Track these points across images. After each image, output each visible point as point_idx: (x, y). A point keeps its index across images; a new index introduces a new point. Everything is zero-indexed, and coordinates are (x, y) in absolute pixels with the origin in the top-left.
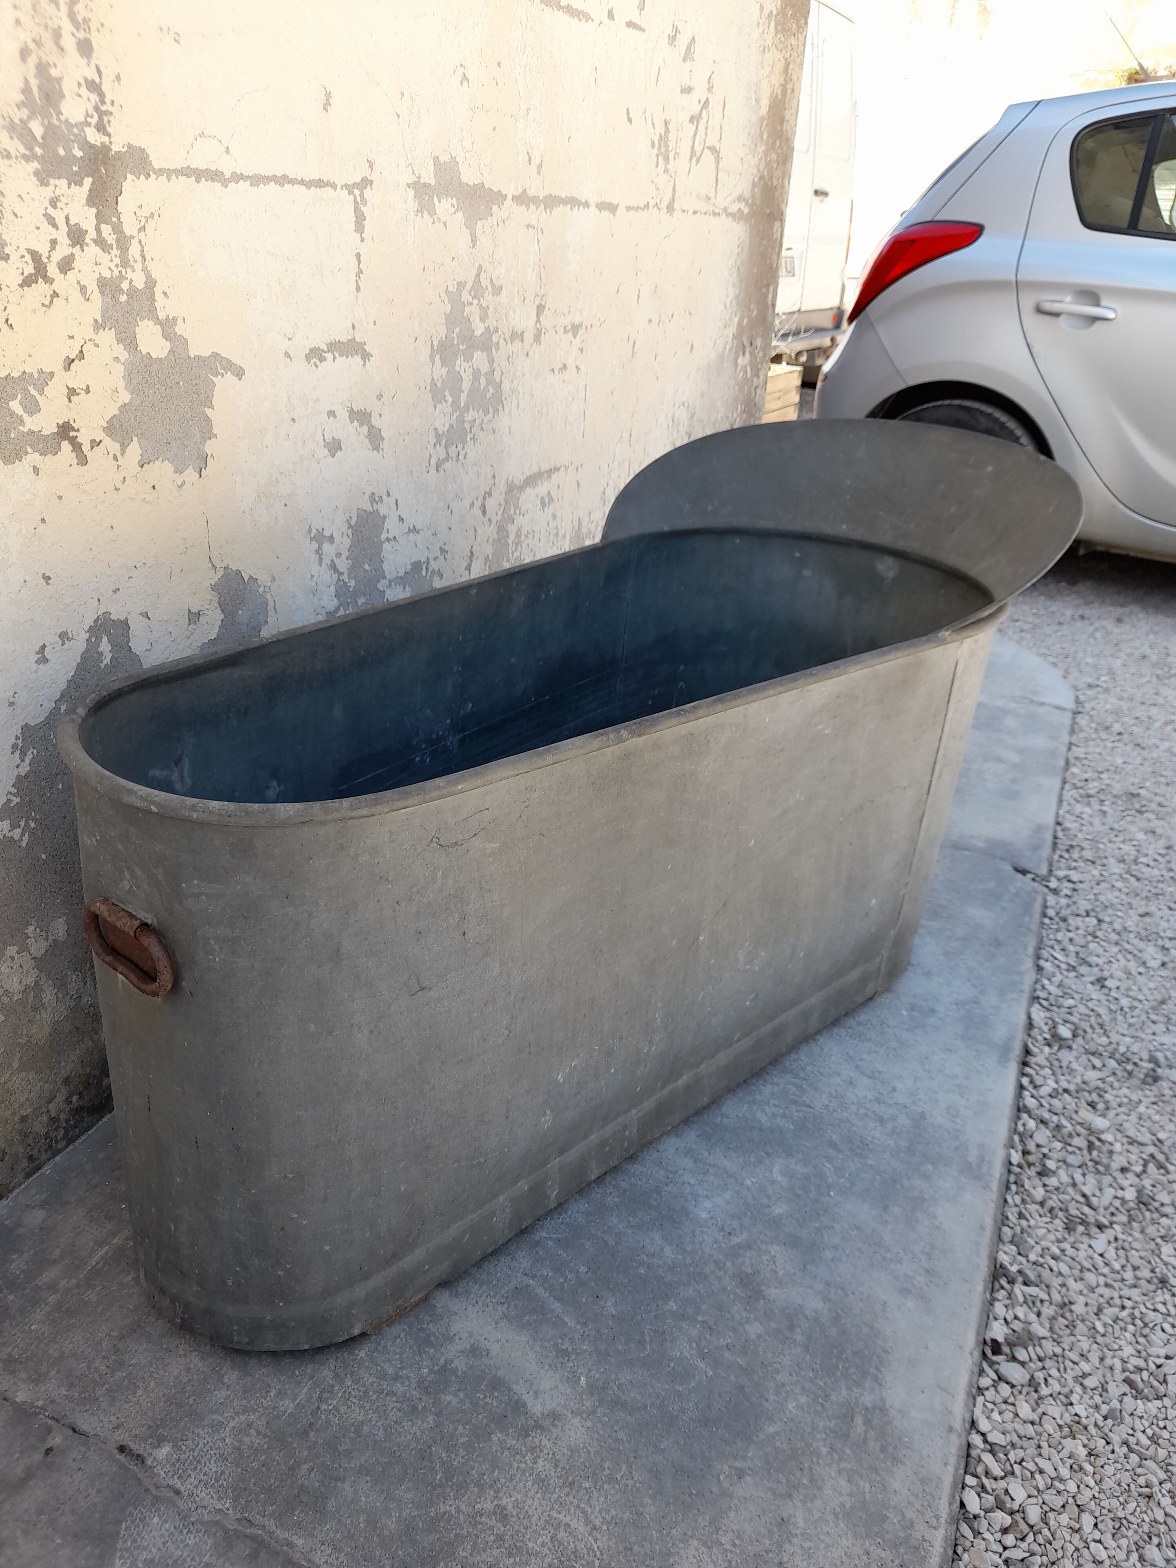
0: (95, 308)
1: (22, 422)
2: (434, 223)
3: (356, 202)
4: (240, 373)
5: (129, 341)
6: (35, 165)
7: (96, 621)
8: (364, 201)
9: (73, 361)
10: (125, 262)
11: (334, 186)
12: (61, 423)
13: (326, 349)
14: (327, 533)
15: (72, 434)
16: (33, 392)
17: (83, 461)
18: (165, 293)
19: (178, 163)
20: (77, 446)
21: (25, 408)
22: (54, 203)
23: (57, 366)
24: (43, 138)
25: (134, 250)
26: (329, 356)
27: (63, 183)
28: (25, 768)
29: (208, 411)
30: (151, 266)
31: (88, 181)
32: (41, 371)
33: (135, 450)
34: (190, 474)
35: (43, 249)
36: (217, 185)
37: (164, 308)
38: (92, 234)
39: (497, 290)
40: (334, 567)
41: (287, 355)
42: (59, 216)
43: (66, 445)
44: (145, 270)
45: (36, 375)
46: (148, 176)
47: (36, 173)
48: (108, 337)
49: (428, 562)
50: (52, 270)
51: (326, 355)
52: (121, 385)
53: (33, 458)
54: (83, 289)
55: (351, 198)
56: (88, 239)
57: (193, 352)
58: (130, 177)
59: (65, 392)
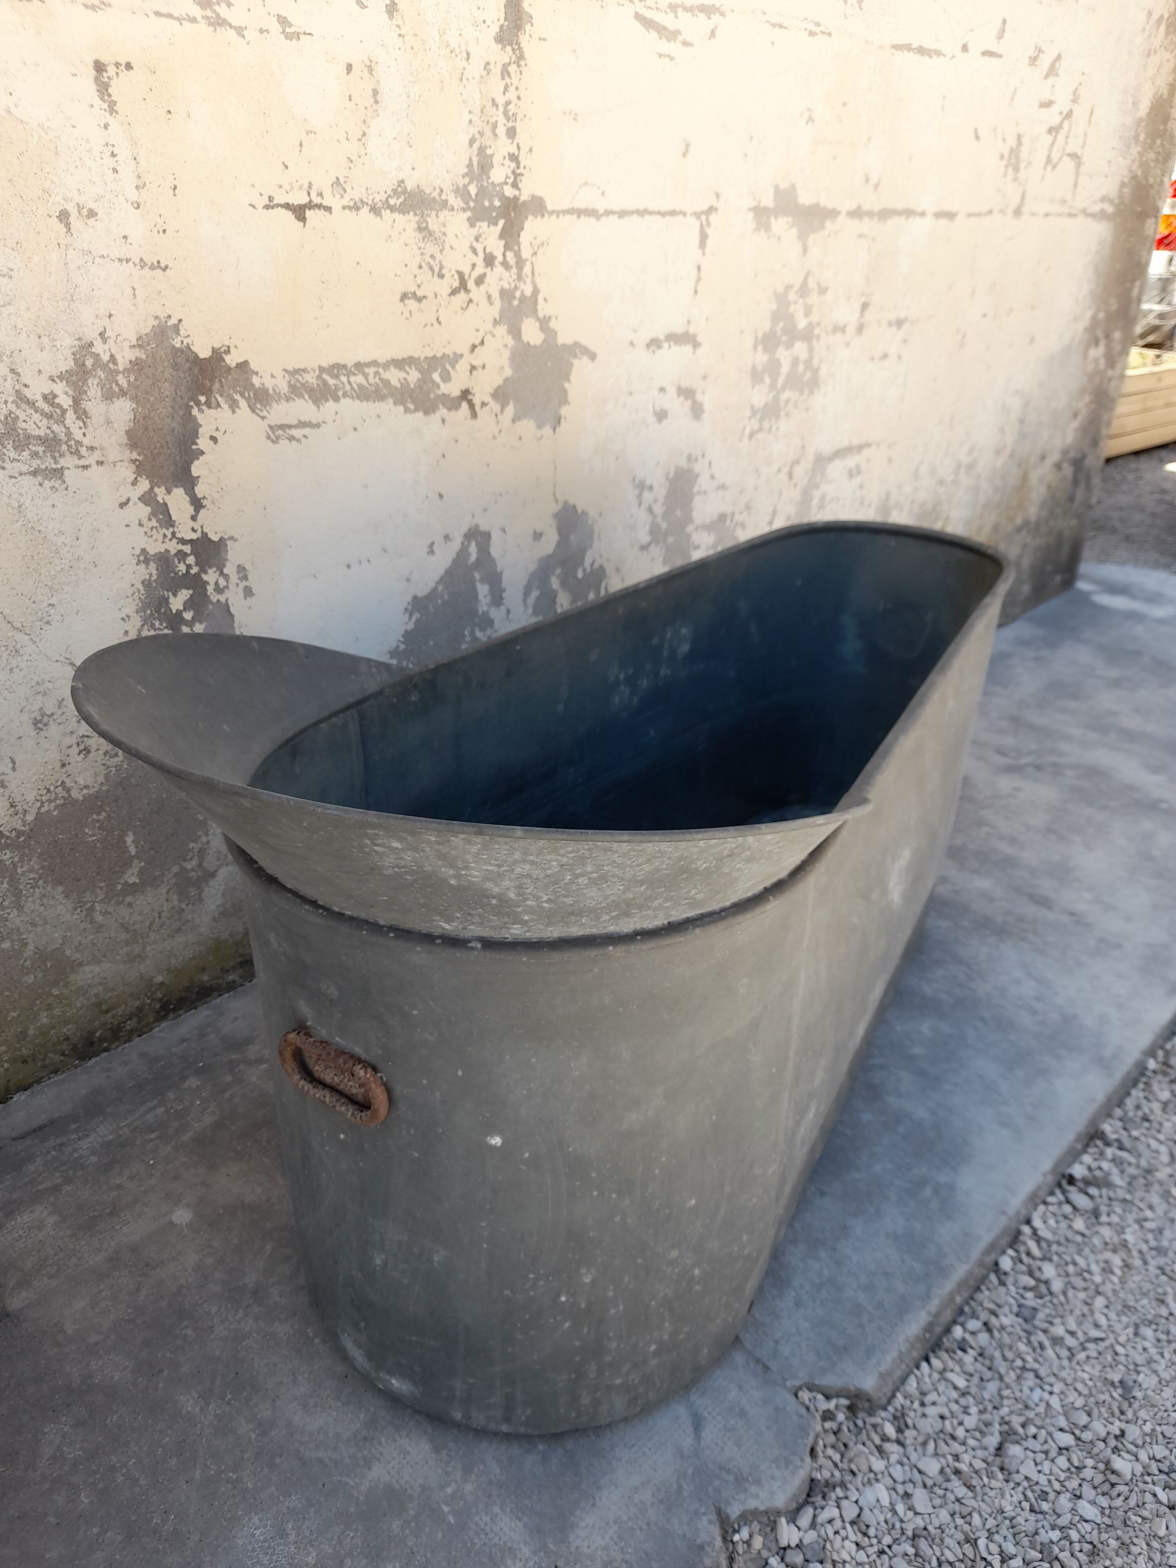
0: (495, 311)
1: (439, 388)
2: (769, 238)
3: (701, 224)
4: (593, 357)
5: (515, 332)
6: (469, 214)
7: (469, 530)
8: (708, 224)
9: (476, 347)
10: (520, 278)
11: (685, 214)
12: (463, 389)
13: (663, 340)
14: (648, 483)
15: (470, 397)
16: (448, 367)
17: (474, 415)
18: (545, 300)
19: (566, 205)
20: (471, 406)
21: (442, 378)
22: (477, 239)
23: (465, 350)
24: (476, 195)
25: (527, 269)
26: (666, 345)
27: (485, 224)
28: (411, 626)
29: (566, 385)
30: (538, 280)
31: (501, 223)
32: (455, 354)
33: (510, 410)
34: (547, 430)
35: (466, 270)
36: (592, 220)
37: (543, 309)
38: (500, 258)
39: (823, 291)
40: (650, 510)
41: (632, 344)
42: (479, 248)
43: (465, 405)
44: (533, 283)
45: (451, 356)
46: (543, 216)
47: (469, 219)
48: (502, 330)
49: (733, 514)
50: (471, 284)
51: (663, 344)
52: (507, 364)
53: (443, 412)
54: (489, 297)
55: (698, 222)
56: (497, 262)
57: (560, 341)
58: (530, 217)
59: (469, 368)
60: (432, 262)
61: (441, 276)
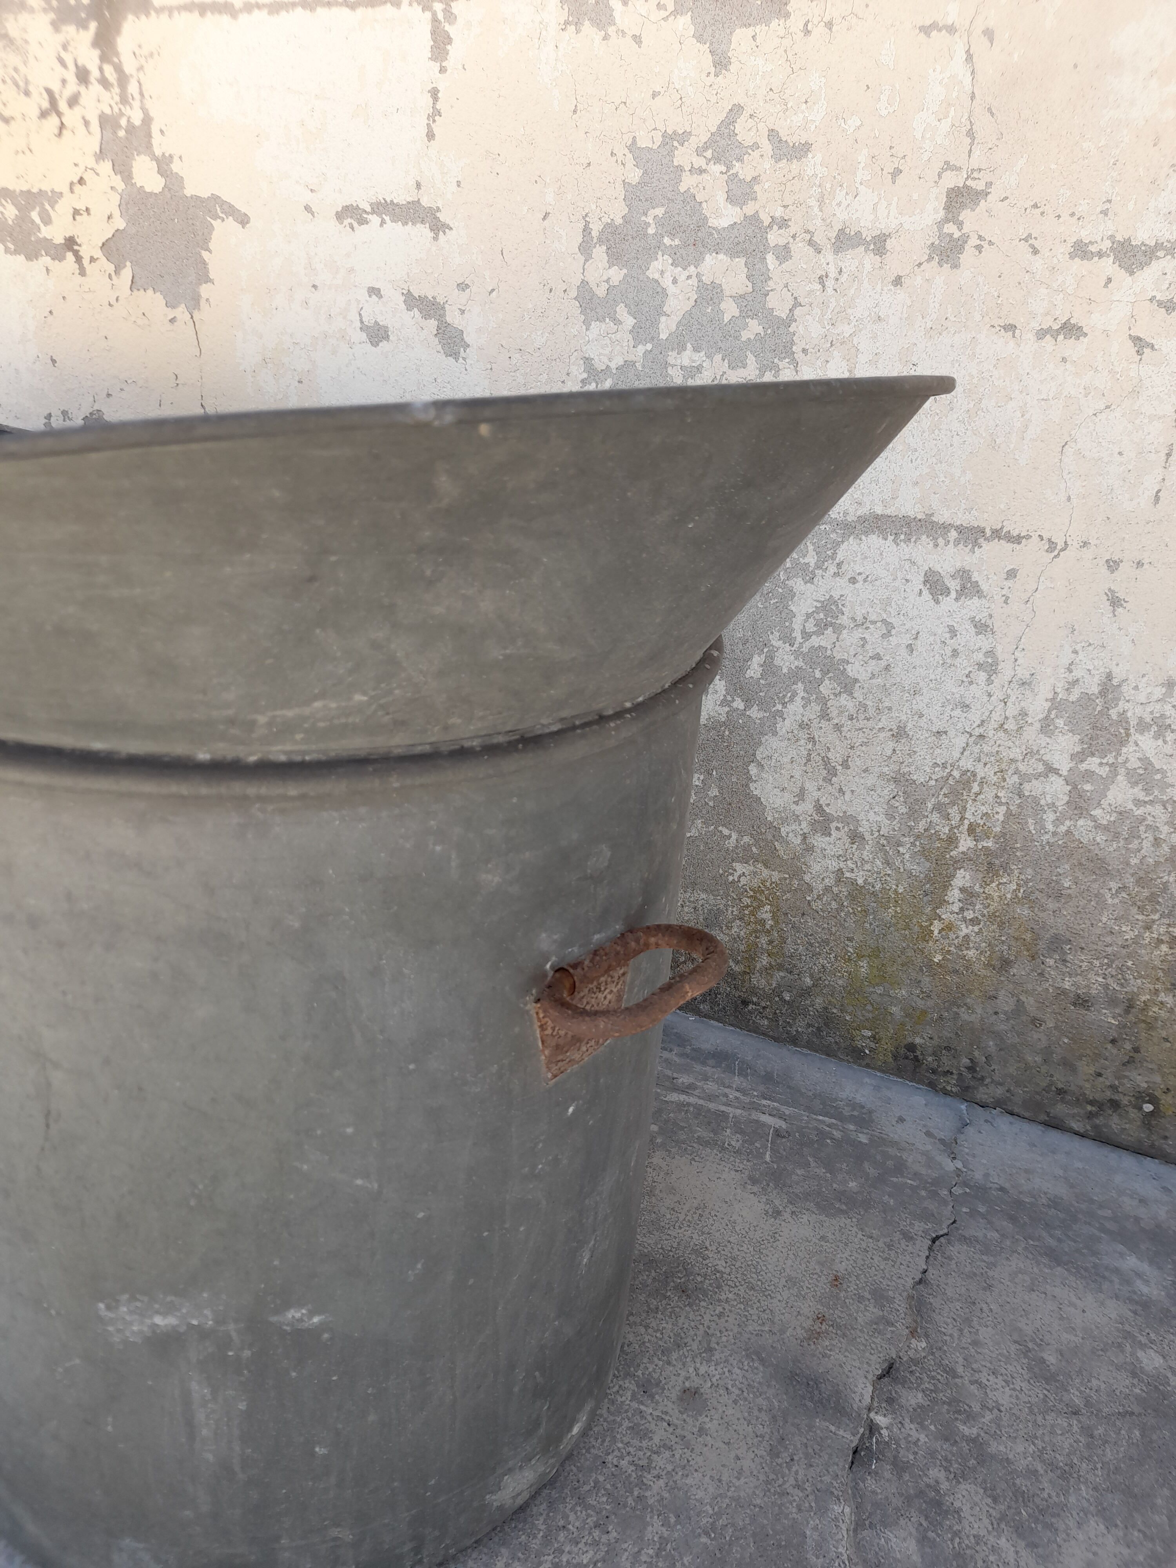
0: (96, 141)
1: (39, 230)
3: (435, 20)
4: (244, 220)
5: (125, 172)
6: (53, 18)
7: (91, 414)
8: (450, 17)
10: (124, 99)
12: (67, 236)
13: (369, 209)
15: (76, 247)
16: (47, 207)
17: (83, 272)
18: (162, 132)
20: (78, 259)
21: (41, 219)
22: (65, 47)
23: (66, 188)
25: (132, 88)
26: (375, 219)
27: (74, 30)
29: (205, 255)
30: (148, 104)
31: (92, 27)
32: (53, 191)
33: (127, 273)
34: (181, 312)
35: (56, 87)
36: (225, 18)
37: (160, 145)
38: (95, 73)
41: (307, 208)
42: (68, 58)
43: (70, 256)
44: (143, 109)
45: (50, 194)
46: (147, 15)
48: (106, 167)
50: (63, 106)
51: (370, 217)
52: (117, 213)
53: (46, 260)
54: (87, 123)
55: (428, 15)
56: (92, 79)
57: (188, 192)
58: (130, 17)
59: (72, 211)
60: (16, 76)
61: (27, 93)
